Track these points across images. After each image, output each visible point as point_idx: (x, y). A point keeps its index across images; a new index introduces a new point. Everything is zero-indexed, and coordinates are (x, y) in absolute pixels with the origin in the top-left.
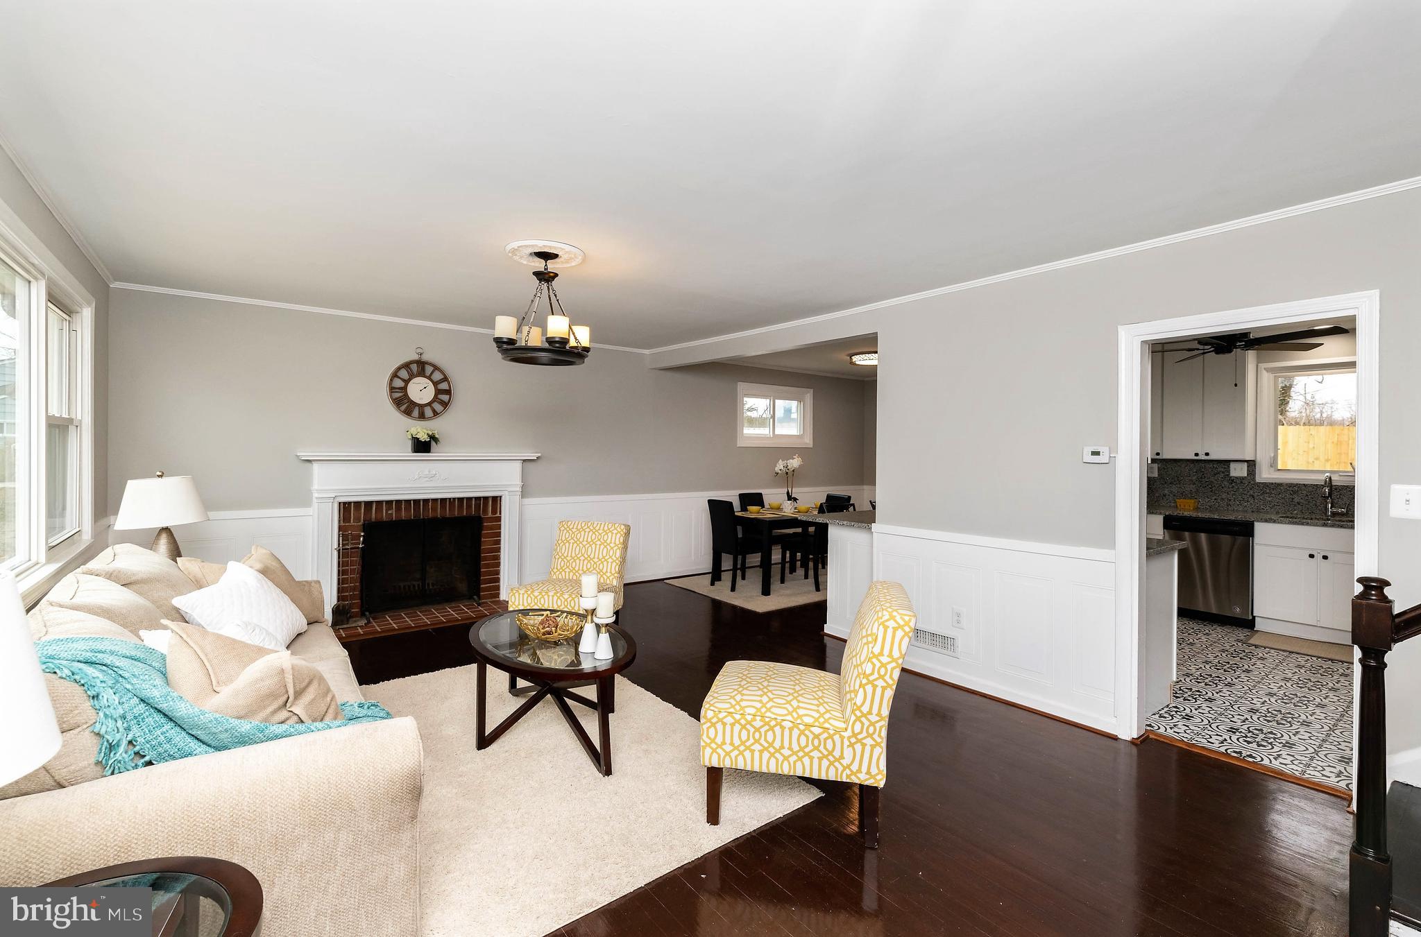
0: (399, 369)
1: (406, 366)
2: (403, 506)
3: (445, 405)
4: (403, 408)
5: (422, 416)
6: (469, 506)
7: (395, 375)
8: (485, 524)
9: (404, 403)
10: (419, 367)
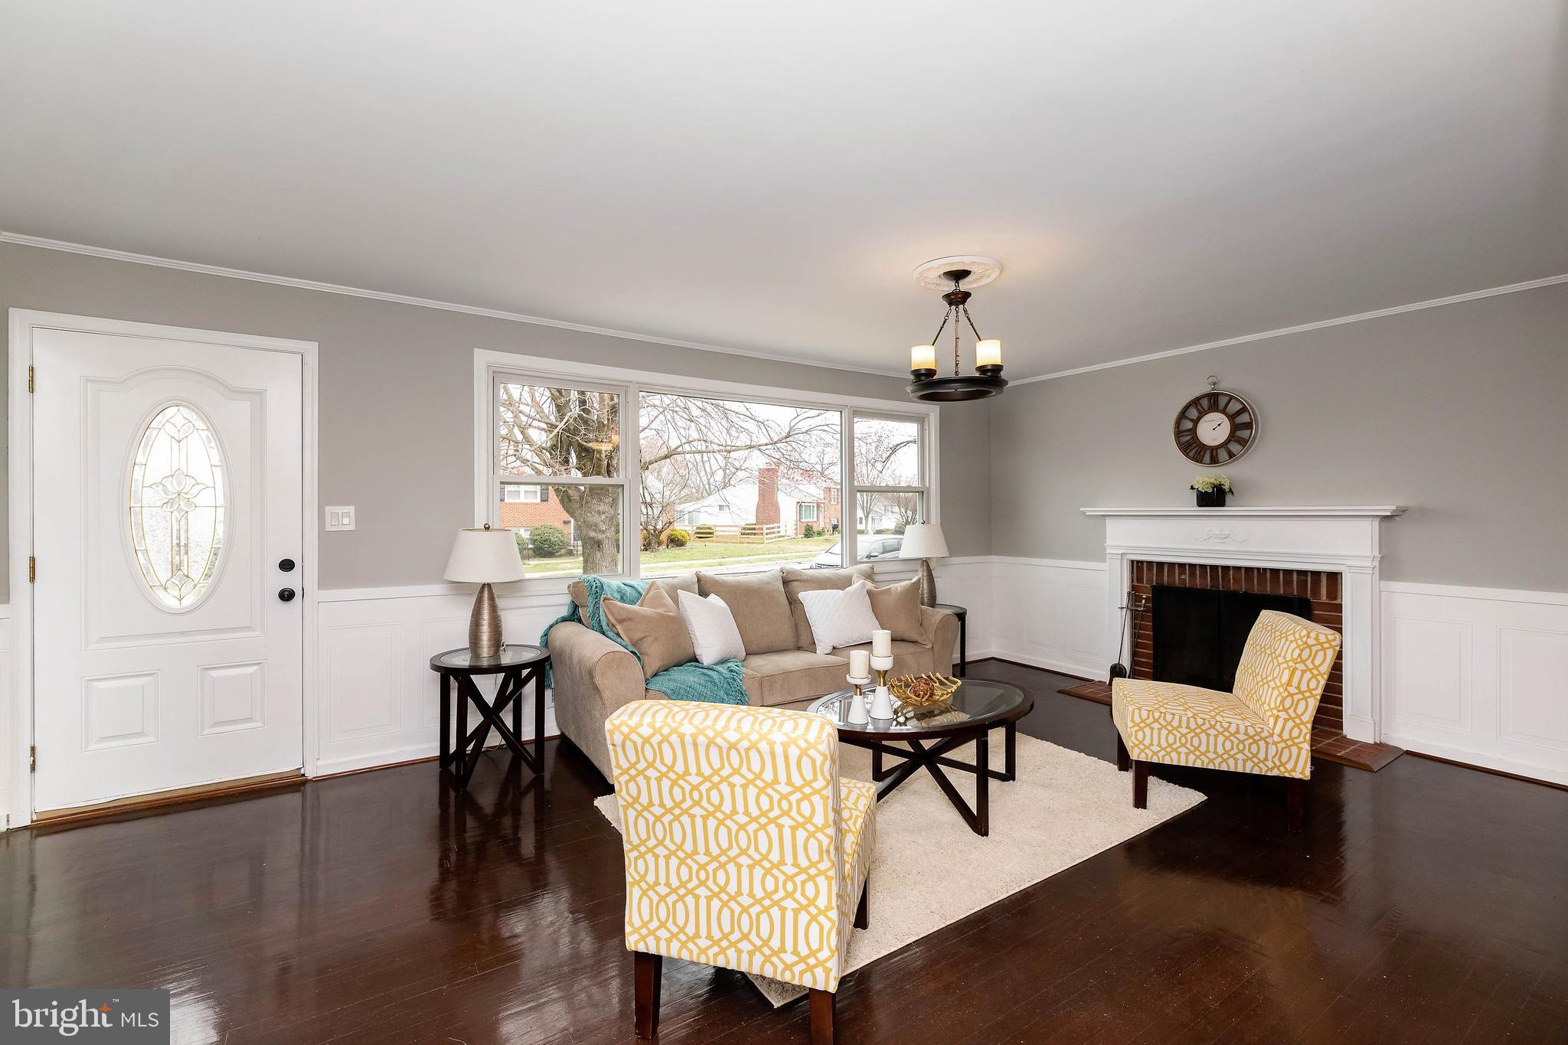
0: (1187, 408)
1: (1195, 402)
2: (1198, 572)
3: (1243, 442)
4: (1191, 454)
5: (1214, 461)
6: (1288, 582)
7: (1182, 415)
8: (1317, 612)
9: (1192, 448)
10: (1212, 401)
